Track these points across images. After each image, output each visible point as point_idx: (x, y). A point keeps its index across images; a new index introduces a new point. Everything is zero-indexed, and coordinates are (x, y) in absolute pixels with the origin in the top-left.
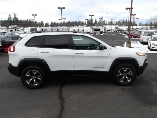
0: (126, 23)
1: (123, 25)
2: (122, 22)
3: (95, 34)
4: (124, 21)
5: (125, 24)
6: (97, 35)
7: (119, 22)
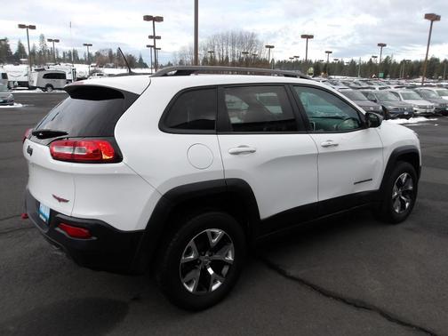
0: (119, 59)
1: (111, 65)
2: (106, 54)
3: (49, 89)
4: (111, 52)
5: (116, 61)
6: (57, 91)
7: (98, 54)
